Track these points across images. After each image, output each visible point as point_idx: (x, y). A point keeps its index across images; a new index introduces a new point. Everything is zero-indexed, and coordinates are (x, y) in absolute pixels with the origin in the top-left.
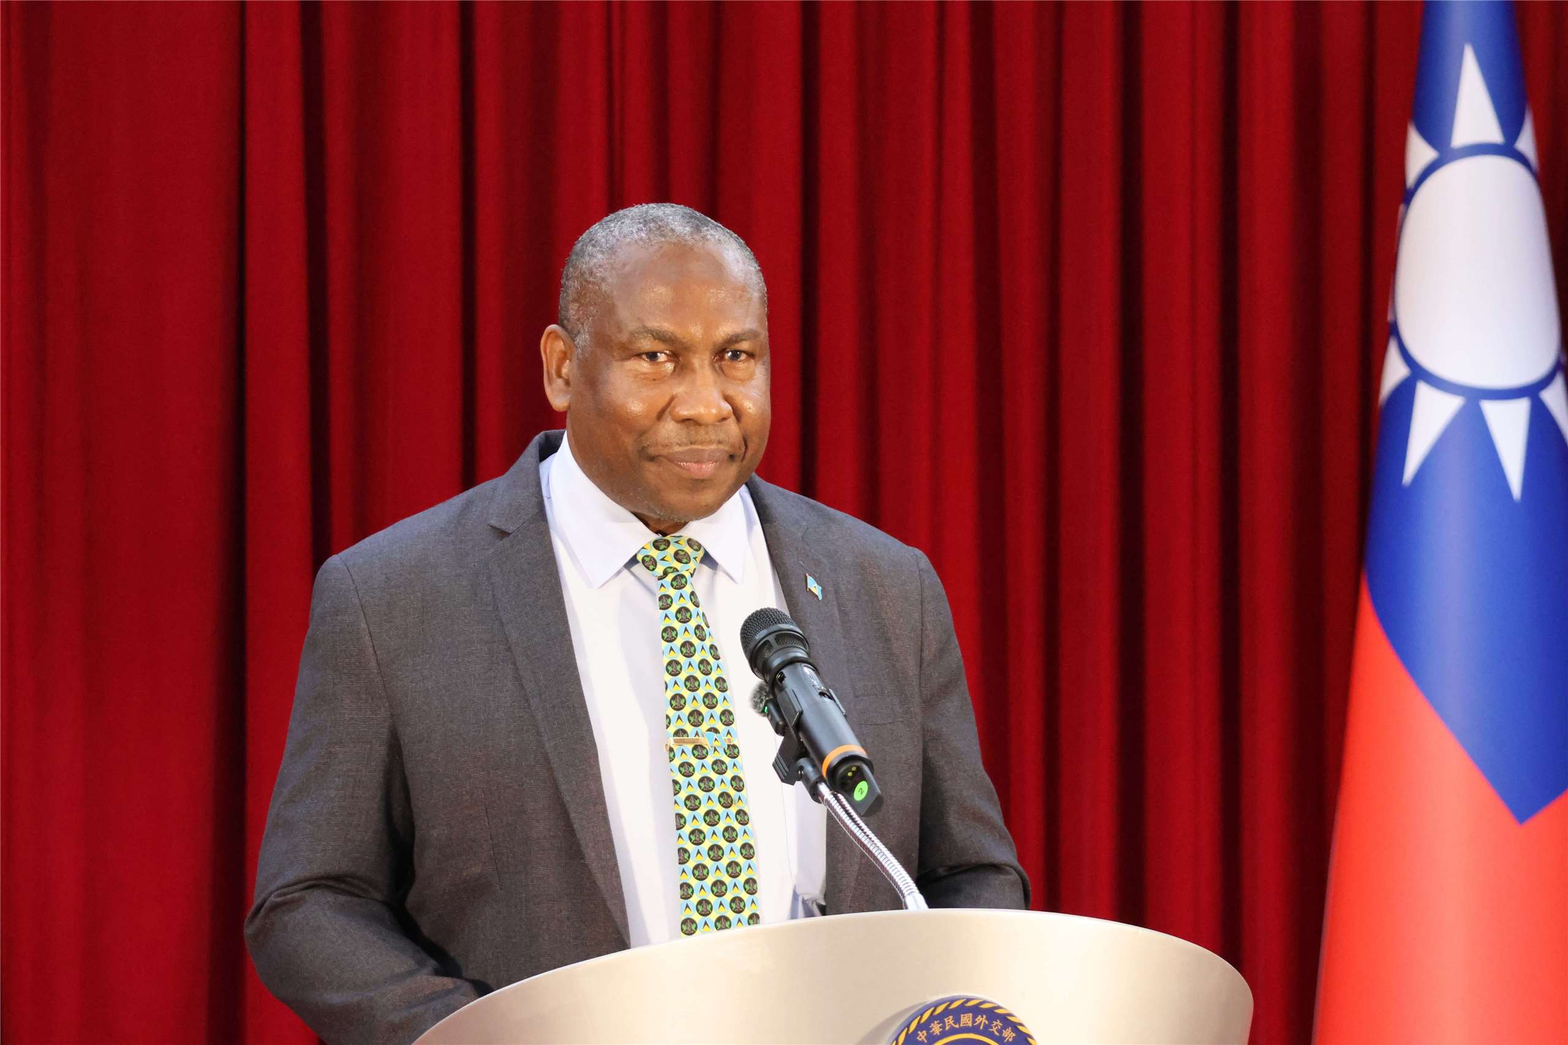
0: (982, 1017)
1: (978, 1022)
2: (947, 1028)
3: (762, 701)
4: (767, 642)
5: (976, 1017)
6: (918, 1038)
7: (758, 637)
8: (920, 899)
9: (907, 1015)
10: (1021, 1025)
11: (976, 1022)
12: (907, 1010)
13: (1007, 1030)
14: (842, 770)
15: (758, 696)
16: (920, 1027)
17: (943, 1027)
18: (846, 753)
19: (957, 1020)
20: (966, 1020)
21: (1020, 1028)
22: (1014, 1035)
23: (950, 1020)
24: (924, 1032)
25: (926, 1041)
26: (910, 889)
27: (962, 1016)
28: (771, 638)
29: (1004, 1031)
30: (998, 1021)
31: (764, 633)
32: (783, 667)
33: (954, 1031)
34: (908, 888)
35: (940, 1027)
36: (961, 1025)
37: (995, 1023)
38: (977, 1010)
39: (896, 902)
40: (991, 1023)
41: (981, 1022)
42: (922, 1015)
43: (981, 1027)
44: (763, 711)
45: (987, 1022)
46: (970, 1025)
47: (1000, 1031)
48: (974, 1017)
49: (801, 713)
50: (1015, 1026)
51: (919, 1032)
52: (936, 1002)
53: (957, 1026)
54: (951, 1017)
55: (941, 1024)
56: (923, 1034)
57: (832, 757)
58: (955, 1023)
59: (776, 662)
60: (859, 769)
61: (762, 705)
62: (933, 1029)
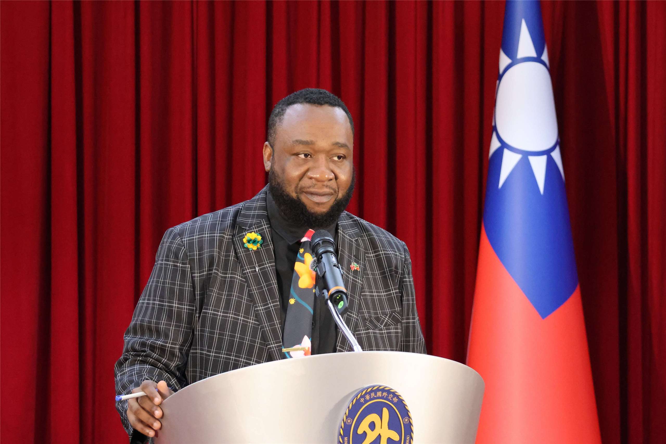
0: (385, 393)
1: (384, 395)
2: (372, 397)
3: (314, 266)
4: (319, 243)
5: (383, 393)
6: (361, 401)
7: (316, 241)
8: (359, 347)
9: (356, 393)
10: (400, 396)
11: (383, 395)
12: (358, 389)
13: (395, 398)
14: (335, 295)
15: (313, 264)
16: (361, 397)
17: (370, 397)
18: (338, 289)
19: (376, 394)
20: (379, 394)
21: (400, 397)
22: (397, 400)
23: (373, 394)
24: (363, 399)
25: (363, 402)
26: (355, 343)
27: (378, 392)
28: (320, 242)
29: (393, 398)
30: (391, 394)
31: (319, 239)
32: (322, 254)
33: (374, 398)
34: (354, 343)
35: (369, 397)
36: (377, 396)
37: (390, 395)
38: (383, 390)
39: (351, 349)
40: (388, 395)
41: (385, 395)
42: (362, 392)
43: (385, 397)
44: (314, 270)
45: (387, 395)
46: (381, 396)
47: (392, 398)
48: (382, 393)
49: (325, 272)
50: (398, 397)
51: (361, 399)
52: (368, 387)
53: (376, 396)
54: (373, 393)
55: (369, 396)
56: (363, 400)
57: (332, 290)
58: (375, 395)
59: (321, 251)
60: (341, 296)
61: (314, 268)
62: (367, 398)
